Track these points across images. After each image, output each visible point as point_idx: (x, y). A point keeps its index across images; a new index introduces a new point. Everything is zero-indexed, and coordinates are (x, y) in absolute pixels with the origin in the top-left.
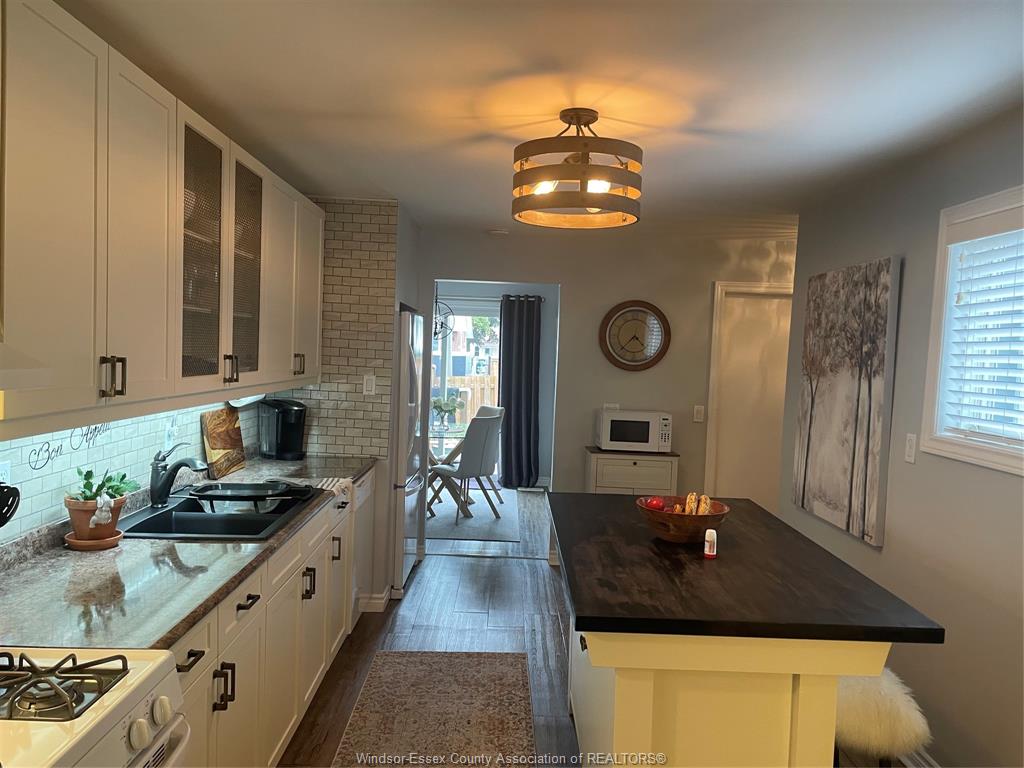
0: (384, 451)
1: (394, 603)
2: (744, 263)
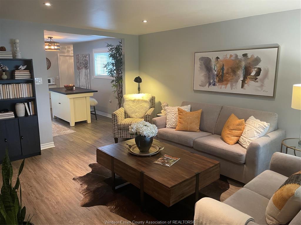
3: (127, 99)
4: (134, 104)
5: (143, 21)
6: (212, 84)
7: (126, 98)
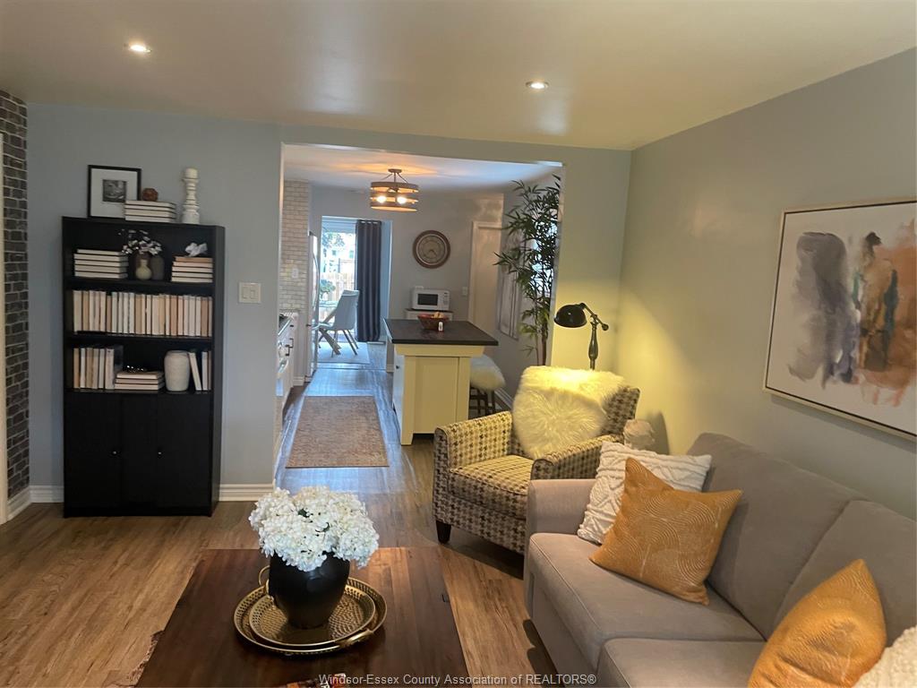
0: (303, 306)
1: (306, 383)
2: (489, 212)
3: (530, 385)
4: (549, 406)
5: (529, 84)
6: (837, 373)
7: (527, 381)
